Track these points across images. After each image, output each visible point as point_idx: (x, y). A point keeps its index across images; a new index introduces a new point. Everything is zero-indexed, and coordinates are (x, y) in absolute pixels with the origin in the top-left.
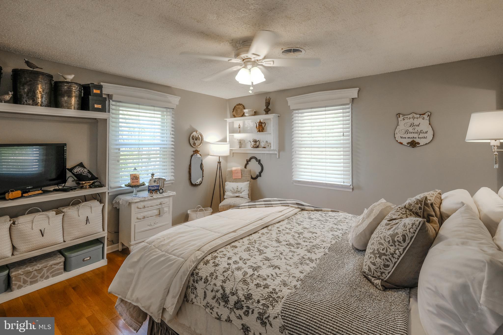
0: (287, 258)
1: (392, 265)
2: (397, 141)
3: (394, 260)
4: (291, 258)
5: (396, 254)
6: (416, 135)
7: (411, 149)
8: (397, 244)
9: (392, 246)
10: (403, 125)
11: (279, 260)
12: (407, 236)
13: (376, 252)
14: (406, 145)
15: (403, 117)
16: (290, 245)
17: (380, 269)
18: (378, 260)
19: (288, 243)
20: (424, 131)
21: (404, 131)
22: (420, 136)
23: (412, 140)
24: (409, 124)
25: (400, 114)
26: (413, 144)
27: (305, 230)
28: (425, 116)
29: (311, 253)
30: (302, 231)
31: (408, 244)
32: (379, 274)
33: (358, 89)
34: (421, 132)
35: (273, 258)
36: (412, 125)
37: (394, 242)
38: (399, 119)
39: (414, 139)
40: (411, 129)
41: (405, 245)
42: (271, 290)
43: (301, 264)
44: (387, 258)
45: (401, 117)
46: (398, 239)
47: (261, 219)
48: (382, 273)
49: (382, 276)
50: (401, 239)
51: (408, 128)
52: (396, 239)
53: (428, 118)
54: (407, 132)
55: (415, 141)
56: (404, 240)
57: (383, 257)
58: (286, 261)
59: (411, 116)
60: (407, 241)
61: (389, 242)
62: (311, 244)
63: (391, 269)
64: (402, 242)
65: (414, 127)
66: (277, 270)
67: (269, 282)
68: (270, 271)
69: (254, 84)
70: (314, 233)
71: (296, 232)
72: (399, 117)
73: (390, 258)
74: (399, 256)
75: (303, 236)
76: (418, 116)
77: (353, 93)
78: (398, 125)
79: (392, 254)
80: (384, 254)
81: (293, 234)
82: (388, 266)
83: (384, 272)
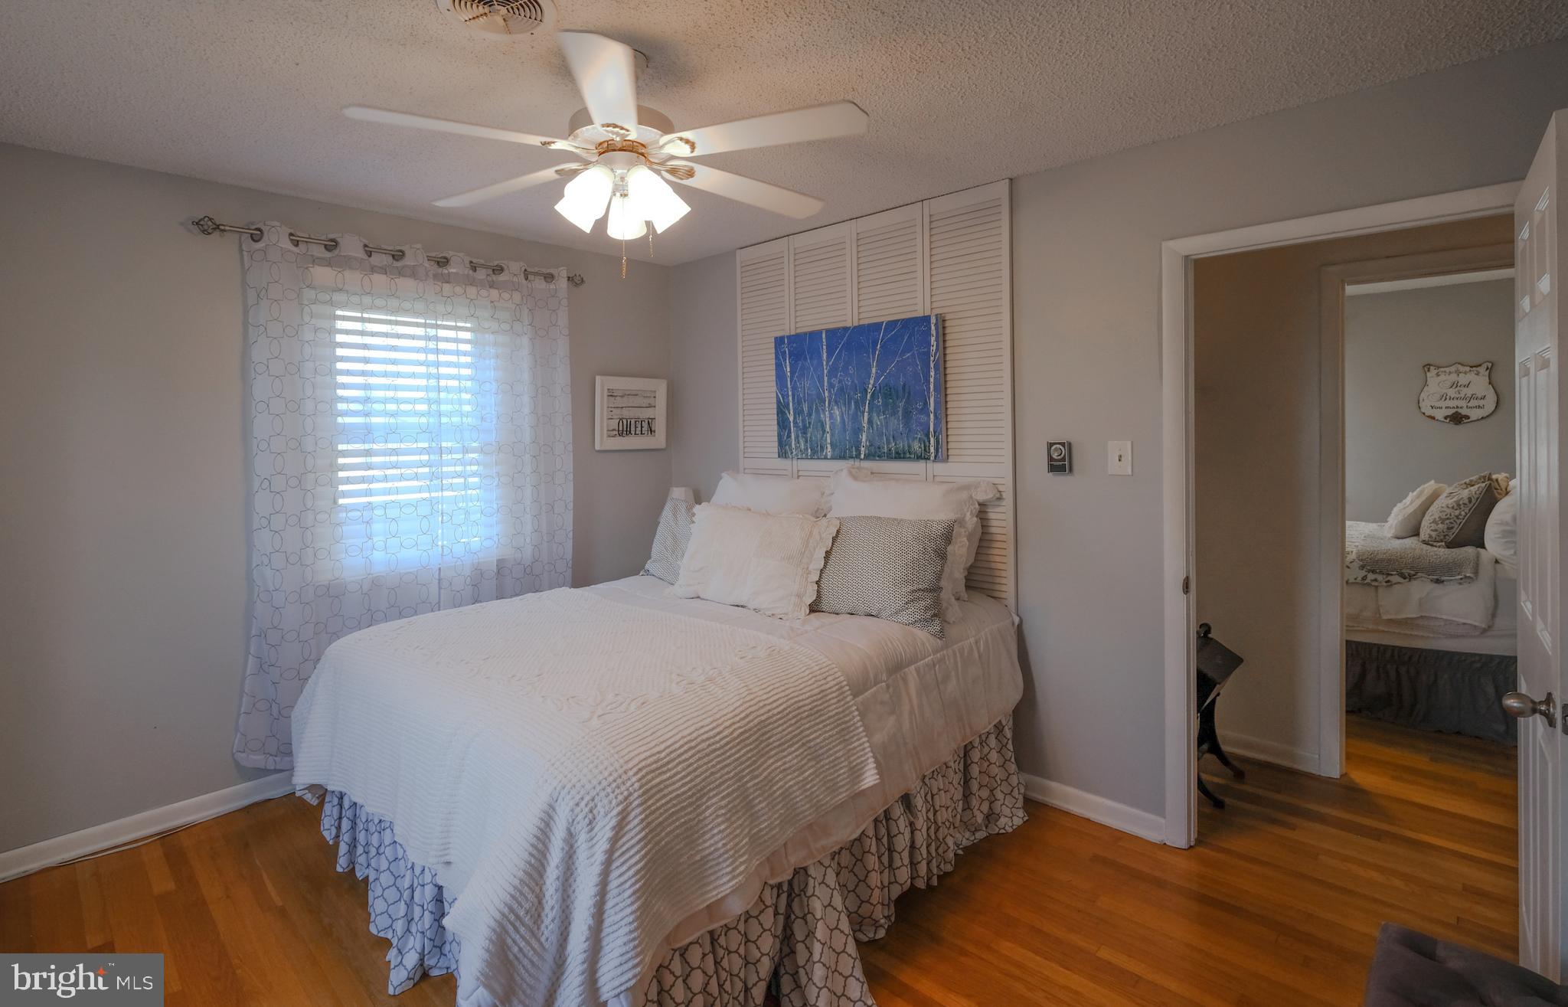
1: (1456, 526)
2: (1424, 414)
3: (1458, 521)
5: (1461, 516)
6: (1462, 404)
7: (1452, 427)
8: (1462, 506)
9: (1456, 510)
10: (1437, 384)
12: (1472, 500)
14: (1443, 420)
15: (1436, 371)
17: (1444, 532)
18: (1440, 526)
20: (1479, 396)
21: (1438, 396)
22: (1470, 405)
23: (1454, 411)
24: (1449, 384)
25: (1429, 365)
26: (1457, 419)
28: (1482, 370)
31: (1474, 505)
32: (1442, 537)
34: (1473, 398)
36: (1455, 385)
37: (1459, 505)
38: (1428, 374)
39: (1459, 410)
40: (1452, 393)
41: (1471, 505)
44: (1452, 521)
45: (1433, 371)
48: (1445, 536)
49: (1446, 538)
50: (1466, 501)
51: (1446, 391)
52: (1461, 503)
53: (1487, 373)
54: (1444, 397)
55: (1460, 414)
56: (1470, 501)
57: (1447, 522)
59: (1453, 369)
60: (1473, 503)
61: (1453, 507)
63: (1456, 530)
64: (1468, 504)
65: (1458, 388)
72: (1429, 371)
73: (1454, 522)
74: (1465, 516)
76: (1468, 369)
78: (1426, 384)
79: (1456, 518)
80: (1448, 519)
82: (1452, 528)
83: (1447, 535)
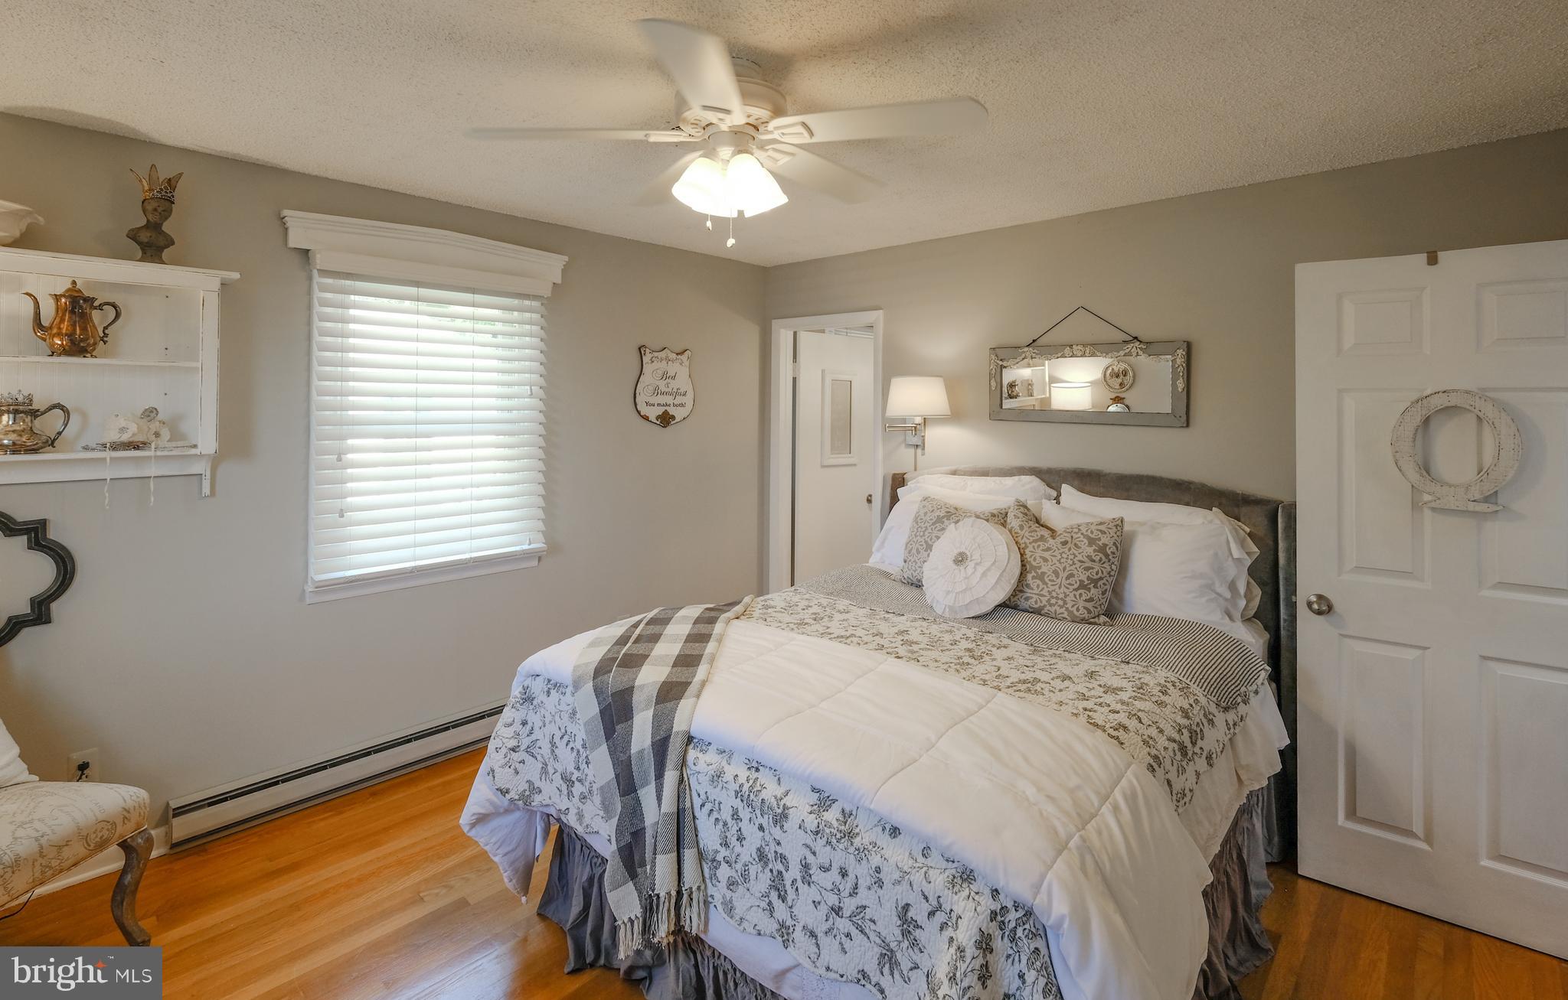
2: (640, 413)
6: (669, 399)
10: (652, 373)
15: (650, 356)
20: (682, 391)
21: (651, 388)
22: (676, 402)
23: (663, 409)
24: (660, 373)
25: (645, 347)
28: (684, 357)
33: (566, 258)
34: (677, 393)
36: (664, 375)
38: (644, 360)
39: (667, 409)
40: (662, 386)
45: (648, 356)
51: (657, 383)
53: (687, 363)
54: (657, 392)
55: (668, 413)
59: (663, 355)
65: (667, 380)
72: (644, 355)
76: (674, 356)
78: (642, 373)
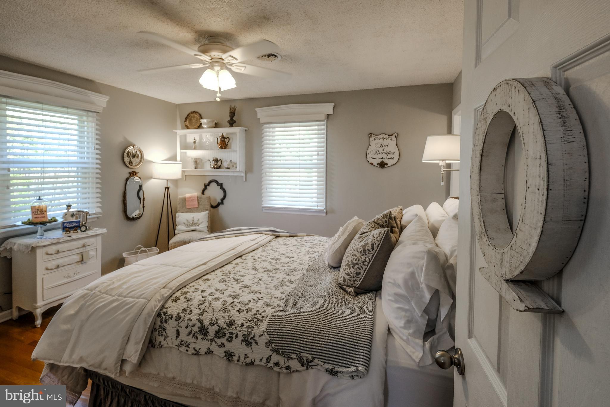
0: (266, 282)
1: (362, 272)
2: (369, 162)
3: (364, 267)
4: (270, 283)
5: (366, 262)
6: (384, 156)
7: (380, 170)
8: (367, 252)
9: (363, 255)
10: (375, 145)
11: (259, 286)
12: (375, 244)
13: (350, 263)
14: (377, 165)
15: (374, 137)
16: (268, 271)
17: (354, 277)
18: (352, 270)
19: (266, 269)
20: (392, 152)
21: (374, 152)
22: (388, 157)
23: (380, 160)
24: (379, 145)
25: (371, 134)
26: (382, 165)
27: (281, 256)
28: (393, 137)
29: (290, 275)
30: (279, 257)
31: (376, 251)
32: (352, 282)
33: (333, 104)
34: (389, 153)
35: (253, 285)
36: (382, 146)
37: (365, 251)
38: (371, 139)
39: (383, 160)
40: (381, 150)
41: (373, 252)
42: (255, 312)
43: (282, 286)
44: (359, 266)
45: (373, 138)
46: (368, 248)
47: (233, 249)
48: (354, 281)
49: (355, 284)
50: (370, 247)
51: (378, 149)
52: (366, 249)
53: (395, 139)
54: (377, 152)
55: (384, 162)
56: (373, 248)
57: (356, 266)
58: (266, 285)
59: (381, 136)
60: (375, 249)
61: (361, 252)
62: (289, 268)
63: (362, 276)
64: (371, 250)
65: (383, 147)
66: (258, 295)
67: (251, 305)
68: (252, 296)
69: (222, 90)
70: (291, 257)
71: (273, 259)
72: (371, 137)
73: (361, 267)
74: (369, 263)
75: (280, 262)
76: (387, 136)
77: (328, 108)
78: (369, 145)
79: (363, 262)
80: (357, 264)
81: (270, 260)
82: (360, 273)
83: (356, 280)
